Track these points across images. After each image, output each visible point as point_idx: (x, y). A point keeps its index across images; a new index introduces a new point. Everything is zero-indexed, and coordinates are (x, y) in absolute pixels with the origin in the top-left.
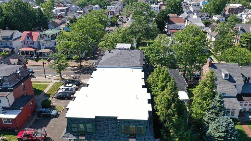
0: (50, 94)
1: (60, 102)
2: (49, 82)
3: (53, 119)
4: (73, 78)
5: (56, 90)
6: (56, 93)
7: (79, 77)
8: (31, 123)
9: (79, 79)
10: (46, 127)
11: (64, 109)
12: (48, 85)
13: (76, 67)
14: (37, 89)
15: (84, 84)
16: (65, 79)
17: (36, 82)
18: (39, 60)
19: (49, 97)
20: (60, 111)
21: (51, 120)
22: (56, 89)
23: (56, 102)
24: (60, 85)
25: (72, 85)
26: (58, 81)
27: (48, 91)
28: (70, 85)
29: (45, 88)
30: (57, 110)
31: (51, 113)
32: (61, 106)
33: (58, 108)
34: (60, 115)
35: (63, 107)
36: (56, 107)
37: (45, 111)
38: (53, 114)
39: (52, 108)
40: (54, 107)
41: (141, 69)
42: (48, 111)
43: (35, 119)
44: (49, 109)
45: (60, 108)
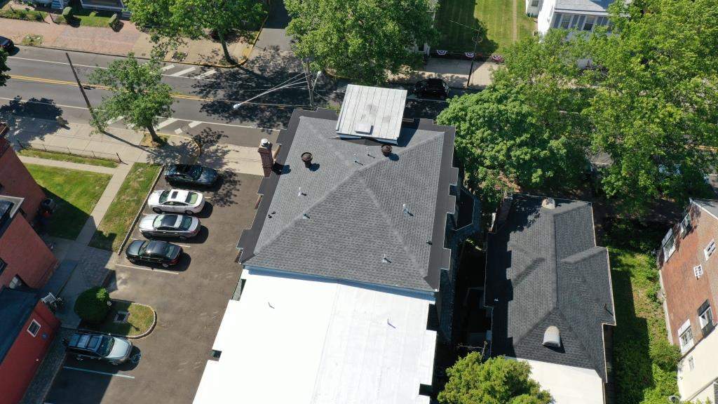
0: (112, 236)
1: (145, 283)
2: (112, 163)
3: (120, 375)
4: (197, 139)
5: (133, 213)
6: (134, 226)
7: (219, 137)
8: (47, 389)
9: (220, 145)
11: (156, 323)
12: (109, 178)
13: (212, 72)
14: (70, 200)
15: (236, 179)
16: (169, 142)
17: (69, 160)
18: (83, 18)
19: (110, 251)
20: (142, 337)
21: (109, 378)
22: (133, 204)
23: (133, 277)
24: (148, 188)
25: (188, 199)
26: (143, 157)
27: (108, 218)
28: (182, 195)
29: (96, 197)
30: (132, 329)
31: (107, 357)
32: (146, 308)
33: (136, 317)
34: (141, 353)
35: (153, 311)
36: (129, 309)
37: (87, 347)
38: (117, 360)
39: (116, 318)
40: (124, 313)
41: (429, 299)
42: (95, 350)
43: (58, 369)
44: (101, 337)
45: (141, 318)
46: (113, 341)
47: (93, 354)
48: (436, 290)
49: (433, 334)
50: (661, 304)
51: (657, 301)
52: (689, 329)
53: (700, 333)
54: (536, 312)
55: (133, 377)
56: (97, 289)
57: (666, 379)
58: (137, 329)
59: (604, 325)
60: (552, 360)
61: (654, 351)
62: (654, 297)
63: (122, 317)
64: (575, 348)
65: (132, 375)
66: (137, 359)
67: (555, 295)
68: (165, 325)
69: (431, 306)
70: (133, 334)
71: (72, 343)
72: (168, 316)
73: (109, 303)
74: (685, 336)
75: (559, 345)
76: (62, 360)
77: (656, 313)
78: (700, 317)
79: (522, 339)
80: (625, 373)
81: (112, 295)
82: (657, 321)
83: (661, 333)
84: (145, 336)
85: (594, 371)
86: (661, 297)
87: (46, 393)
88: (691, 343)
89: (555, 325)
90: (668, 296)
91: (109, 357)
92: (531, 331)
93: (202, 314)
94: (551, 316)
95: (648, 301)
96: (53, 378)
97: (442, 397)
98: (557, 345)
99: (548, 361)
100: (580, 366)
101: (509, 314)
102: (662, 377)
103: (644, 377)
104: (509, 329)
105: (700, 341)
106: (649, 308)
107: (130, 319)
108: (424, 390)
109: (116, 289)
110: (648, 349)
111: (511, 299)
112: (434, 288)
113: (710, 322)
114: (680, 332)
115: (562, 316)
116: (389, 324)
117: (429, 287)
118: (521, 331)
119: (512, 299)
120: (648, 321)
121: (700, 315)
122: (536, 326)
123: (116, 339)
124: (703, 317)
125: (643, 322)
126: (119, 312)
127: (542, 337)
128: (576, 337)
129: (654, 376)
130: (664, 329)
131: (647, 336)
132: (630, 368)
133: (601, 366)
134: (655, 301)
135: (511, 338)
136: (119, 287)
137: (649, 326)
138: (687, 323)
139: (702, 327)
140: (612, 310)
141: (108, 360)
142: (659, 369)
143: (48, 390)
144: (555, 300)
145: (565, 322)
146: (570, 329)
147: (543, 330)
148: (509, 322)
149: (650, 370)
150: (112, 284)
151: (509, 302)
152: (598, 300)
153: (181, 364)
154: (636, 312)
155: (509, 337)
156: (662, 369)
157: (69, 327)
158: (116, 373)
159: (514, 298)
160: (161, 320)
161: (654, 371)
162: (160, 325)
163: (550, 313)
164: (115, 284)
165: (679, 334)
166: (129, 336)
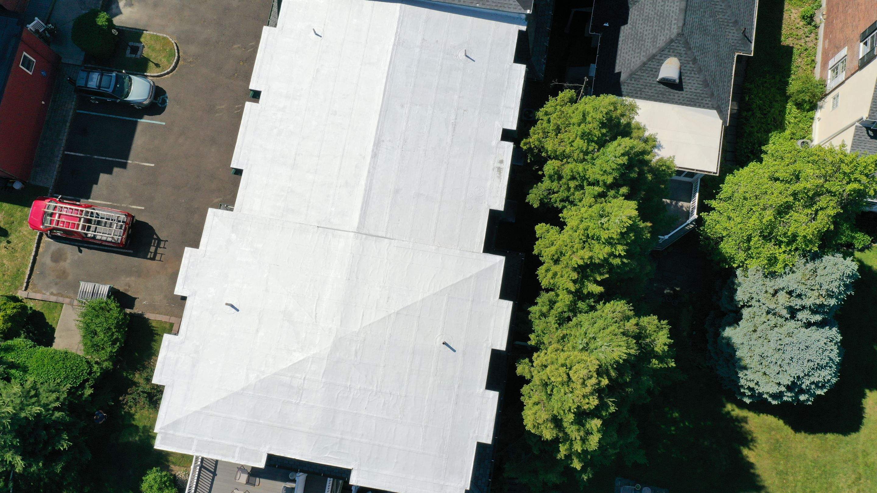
3: (146, 121)
10: (124, 166)
11: (179, 57)
20: (165, 74)
21: (135, 124)
30: (151, 64)
31: (127, 99)
32: (164, 38)
33: (153, 50)
34: (168, 94)
35: (173, 42)
36: (142, 40)
37: (99, 87)
38: (140, 104)
39: (128, 51)
40: (137, 44)
41: (519, 24)
42: (110, 90)
43: (71, 114)
44: (114, 74)
45: (160, 50)
46: (130, 80)
47: (110, 96)
48: (528, 12)
49: (522, 69)
50: (816, 27)
51: (813, 24)
52: (843, 60)
53: (856, 64)
54: (654, 39)
55: (164, 124)
56: (95, 14)
57: (800, 121)
58: (157, 65)
59: (738, 56)
60: (666, 99)
61: (794, 86)
62: (809, 19)
63: (135, 50)
64: (696, 85)
65: (161, 121)
66: (164, 102)
67: (682, 17)
68: (191, 59)
69: (520, 32)
70: (152, 72)
71: (81, 83)
72: (193, 49)
73: (114, 31)
74: (837, 68)
75: (677, 81)
76: (73, 103)
77: (807, 39)
78: (862, 44)
79: (631, 75)
80: (753, 114)
81: (117, 21)
82: (806, 50)
83: (808, 65)
84: (168, 73)
85: (715, 112)
86: (820, 18)
87: (64, 141)
88: (842, 77)
89: (675, 56)
90: (828, 18)
91: (128, 99)
92: (644, 64)
93: (235, 46)
94: (673, 44)
95: (802, 23)
96: (68, 124)
97: (525, 144)
98: (675, 81)
99: (661, 101)
100: (699, 106)
101: (620, 43)
102: (795, 118)
103: (774, 118)
104: (617, 61)
105: (852, 74)
106: (801, 33)
107: (146, 52)
108: (507, 135)
109: (121, 13)
110: (787, 84)
111: (625, 22)
112: (526, 9)
113: (872, 49)
114: (831, 63)
115: (687, 44)
116: (466, 56)
117: (520, 7)
118: (632, 64)
119: (627, 23)
120: (795, 51)
121: (861, 42)
122: (652, 58)
123: (133, 77)
124: (866, 44)
125: (789, 51)
126: (131, 44)
127: (658, 70)
128: (700, 71)
129: (787, 117)
130: (813, 61)
131: (789, 70)
132: (760, 109)
133: (723, 106)
134: (809, 24)
135: (619, 73)
136: (123, 10)
137: (795, 57)
138: (844, 52)
139: (861, 57)
140: (752, 36)
141: (129, 102)
142: (794, 110)
143: (65, 138)
144: (681, 24)
145: (689, 52)
146: (695, 61)
147: (660, 63)
148: (619, 52)
149: (782, 112)
150: (114, 6)
151: (622, 28)
152: (736, 22)
153: (218, 107)
154: (783, 38)
155: (617, 71)
156: (798, 109)
157: (71, 62)
158: (141, 118)
159: (629, 21)
160: (184, 53)
161: (788, 111)
162: (184, 60)
163: (672, 41)
164: (118, 7)
165: (830, 66)
166: (148, 74)
